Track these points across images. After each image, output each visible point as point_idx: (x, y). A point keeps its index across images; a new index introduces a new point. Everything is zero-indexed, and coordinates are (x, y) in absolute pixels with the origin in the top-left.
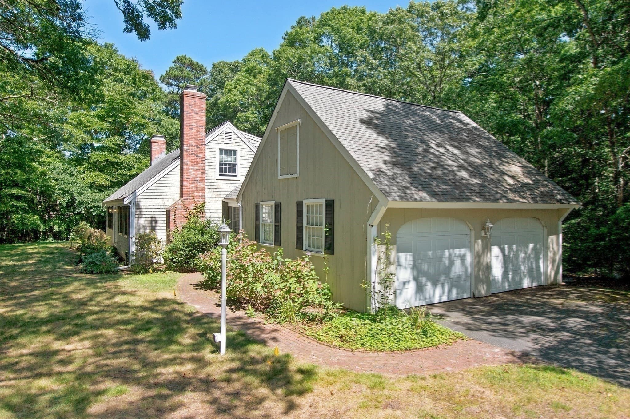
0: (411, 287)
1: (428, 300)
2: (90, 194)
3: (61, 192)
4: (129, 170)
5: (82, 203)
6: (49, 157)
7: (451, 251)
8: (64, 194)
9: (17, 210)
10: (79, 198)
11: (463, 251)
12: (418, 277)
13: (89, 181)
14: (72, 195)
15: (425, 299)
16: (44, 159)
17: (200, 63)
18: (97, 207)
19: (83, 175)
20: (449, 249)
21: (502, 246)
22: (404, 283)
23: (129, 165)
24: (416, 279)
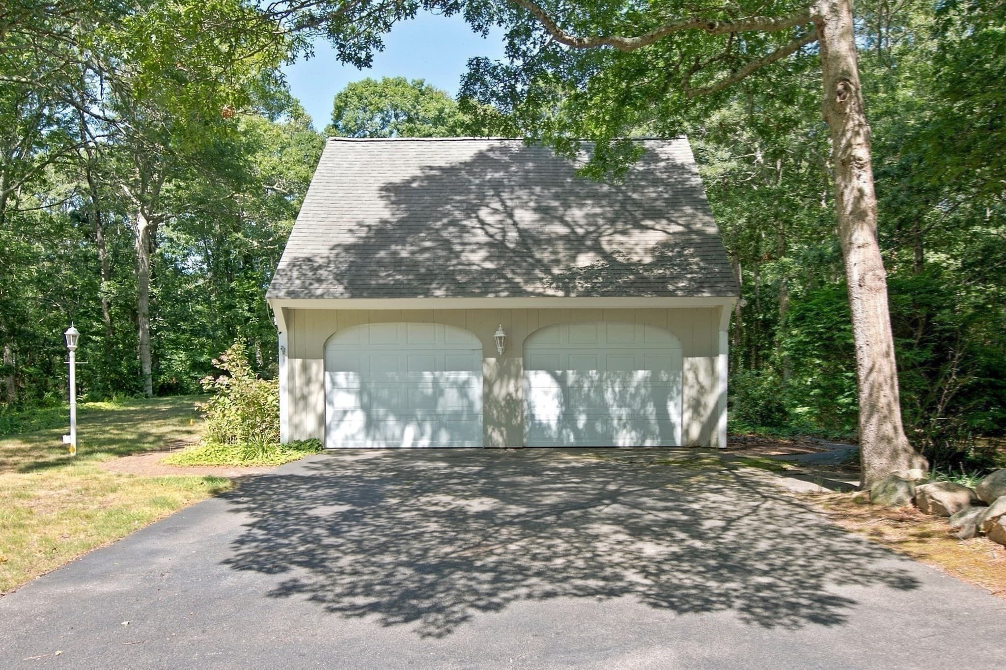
0: (358, 419)
1: (390, 442)
7: (437, 373)
11: (463, 375)
12: (371, 407)
15: (386, 439)
20: (432, 370)
21: (559, 372)
22: (345, 412)
24: (366, 408)
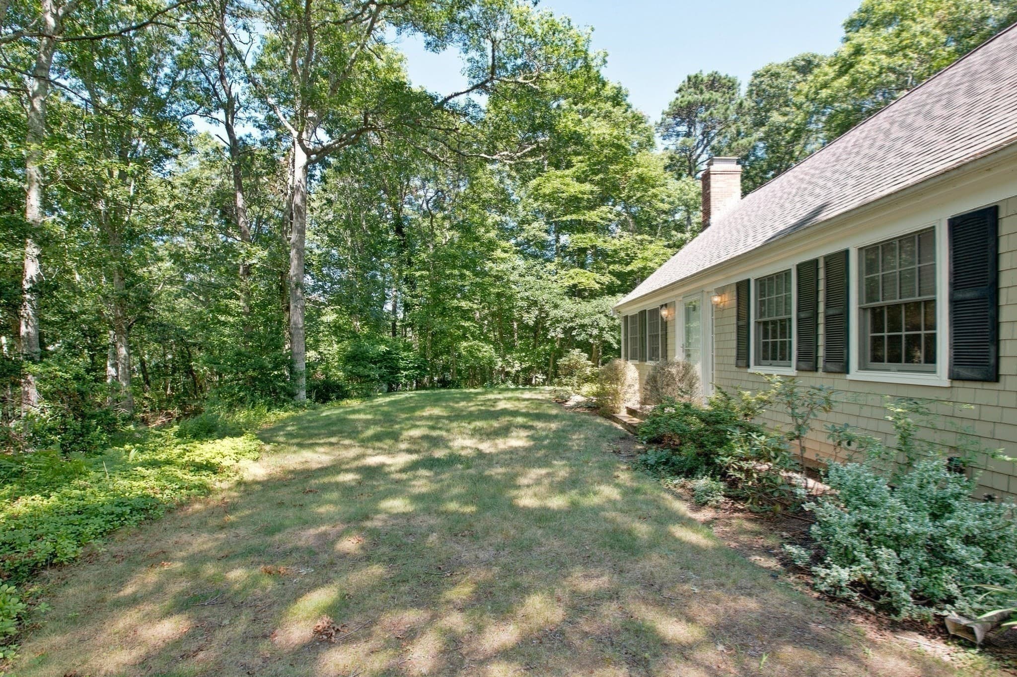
2: (569, 305)
3: (525, 304)
4: (627, 264)
5: (558, 322)
6: (506, 252)
8: (529, 307)
9: (464, 334)
10: (553, 313)
13: (567, 284)
14: (541, 310)
16: (498, 253)
17: (730, 75)
18: (583, 326)
19: (556, 277)
23: (628, 255)
